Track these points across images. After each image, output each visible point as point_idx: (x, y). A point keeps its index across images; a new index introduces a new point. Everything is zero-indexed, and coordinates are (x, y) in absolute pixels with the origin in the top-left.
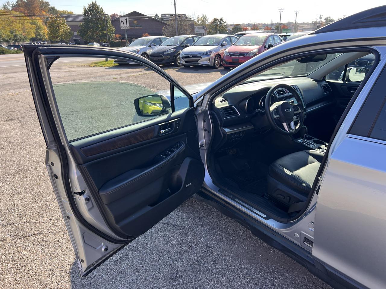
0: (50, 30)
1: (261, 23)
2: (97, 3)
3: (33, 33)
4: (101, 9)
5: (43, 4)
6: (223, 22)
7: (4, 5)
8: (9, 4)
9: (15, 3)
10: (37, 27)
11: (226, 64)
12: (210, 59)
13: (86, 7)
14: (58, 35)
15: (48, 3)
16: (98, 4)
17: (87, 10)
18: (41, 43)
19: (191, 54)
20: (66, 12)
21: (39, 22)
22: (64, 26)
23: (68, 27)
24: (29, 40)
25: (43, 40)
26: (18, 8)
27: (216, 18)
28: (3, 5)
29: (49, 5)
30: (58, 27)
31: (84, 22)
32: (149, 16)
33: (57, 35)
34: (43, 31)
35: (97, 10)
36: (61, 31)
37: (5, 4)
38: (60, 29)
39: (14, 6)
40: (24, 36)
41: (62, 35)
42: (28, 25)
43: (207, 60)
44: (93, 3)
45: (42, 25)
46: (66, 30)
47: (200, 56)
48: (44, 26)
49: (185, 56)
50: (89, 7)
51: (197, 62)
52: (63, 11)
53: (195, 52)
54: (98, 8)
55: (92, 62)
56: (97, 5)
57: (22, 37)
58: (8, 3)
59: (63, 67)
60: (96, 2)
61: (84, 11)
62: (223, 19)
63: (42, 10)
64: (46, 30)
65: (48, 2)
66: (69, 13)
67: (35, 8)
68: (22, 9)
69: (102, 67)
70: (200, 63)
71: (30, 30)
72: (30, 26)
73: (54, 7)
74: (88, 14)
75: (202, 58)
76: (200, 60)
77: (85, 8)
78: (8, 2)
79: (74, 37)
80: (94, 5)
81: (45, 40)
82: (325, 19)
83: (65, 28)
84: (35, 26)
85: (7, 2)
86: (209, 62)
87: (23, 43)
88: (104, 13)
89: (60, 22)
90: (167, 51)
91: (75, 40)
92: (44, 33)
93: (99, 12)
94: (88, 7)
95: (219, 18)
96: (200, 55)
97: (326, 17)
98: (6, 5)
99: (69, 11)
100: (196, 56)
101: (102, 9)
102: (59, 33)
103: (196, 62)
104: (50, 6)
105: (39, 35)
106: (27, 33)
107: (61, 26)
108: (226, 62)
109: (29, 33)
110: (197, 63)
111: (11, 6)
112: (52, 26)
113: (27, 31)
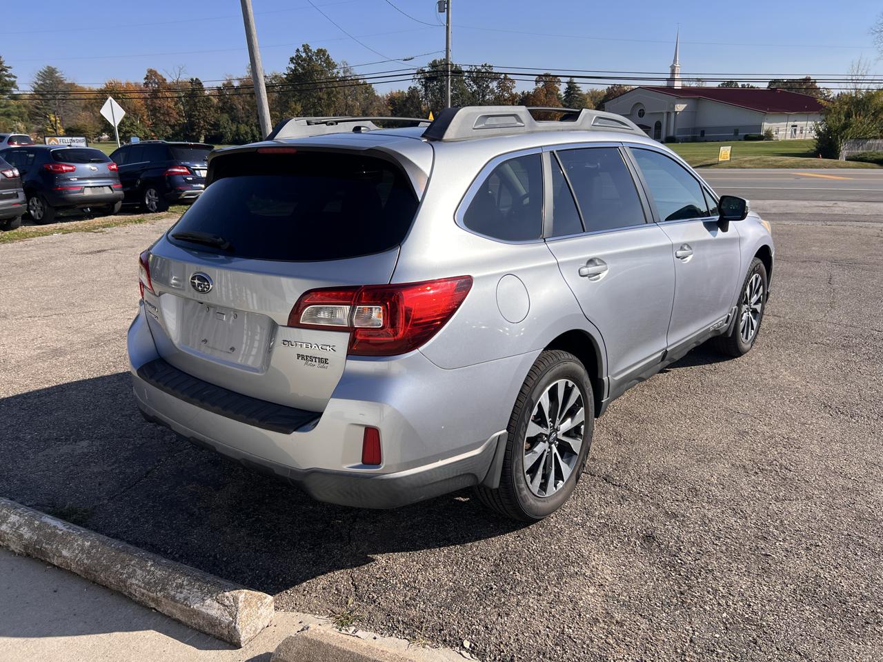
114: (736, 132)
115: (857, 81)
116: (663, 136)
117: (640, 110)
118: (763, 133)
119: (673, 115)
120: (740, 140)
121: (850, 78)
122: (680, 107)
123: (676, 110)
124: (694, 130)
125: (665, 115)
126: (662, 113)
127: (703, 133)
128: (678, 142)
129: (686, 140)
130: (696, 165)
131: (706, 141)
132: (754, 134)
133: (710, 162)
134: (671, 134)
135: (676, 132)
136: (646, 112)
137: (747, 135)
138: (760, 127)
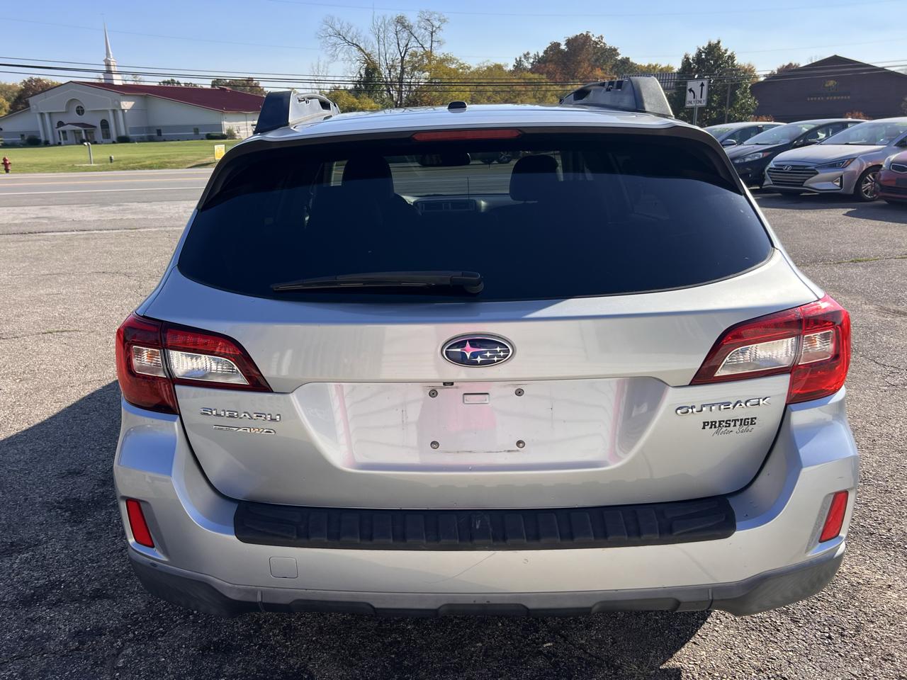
2: (721, 44)
4: (729, 56)
5: (602, 54)
7: (518, 59)
8: (528, 58)
9: (541, 54)
11: (881, 191)
12: (841, 177)
13: (691, 57)
15: (615, 50)
16: (723, 47)
19: (789, 163)
26: (543, 65)
28: (516, 59)
29: (618, 54)
35: (717, 61)
37: (520, 58)
39: (539, 62)
43: (832, 180)
44: (710, 45)
47: (814, 170)
49: (775, 169)
50: (699, 54)
51: (803, 183)
52: (649, 66)
53: (804, 159)
54: (721, 56)
56: (719, 49)
58: (526, 56)
60: (719, 42)
61: (683, 64)
63: (597, 66)
65: (616, 47)
67: (579, 62)
68: (551, 67)
70: (812, 185)
73: (628, 58)
74: (692, 70)
75: (817, 173)
76: (810, 179)
77: (688, 59)
78: (528, 54)
80: (713, 50)
85: (526, 53)
86: (838, 184)
88: (734, 66)
90: (744, 157)
93: (721, 64)
94: (696, 55)
96: (813, 168)
98: (523, 59)
99: (664, 65)
100: (806, 169)
101: (732, 57)
103: (801, 183)
104: (619, 58)
108: (881, 185)
110: (802, 186)
111: (531, 61)
114: (196, 131)
115: (319, 82)
116: (114, 136)
117: (78, 107)
118: (224, 132)
119: (120, 113)
120: (202, 139)
121: (312, 78)
122: (127, 105)
123: (123, 108)
124: (149, 129)
125: (111, 114)
126: (107, 111)
127: (159, 132)
128: (134, 142)
129: (142, 140)
130: (192, 165)
131: (165, 140)
132: (215, 133)
133: (204, 161)
134: (123, 133)
135: (128, 132)
136: (86, 109)
137: (208, 134)
138: (220, 127)
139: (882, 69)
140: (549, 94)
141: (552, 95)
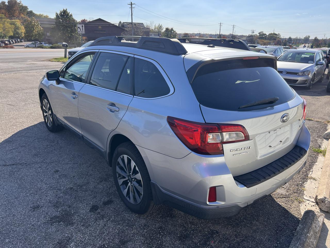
0: (26, 30)
1: (208, 33)
3: (11, 32)
4: (71, 15)
5: (22, 8)
6: (174, 31)
10: (16, 27)
14: (33, 34)
15: (27, 7)
16: (68, 11)
17: (59, 15)
18: (19, 40)
20: (42, 15)
21: (18, 23)
22: (38, 28)
23: (42, 29)
24: (8, 38)
25: (21, 38)
27: (168, 28)
30: (33, 28)
31: (55, 25)
32: (112, 23)
33: (31, 34)
34: (21, 31)
35: (67, 16)
36: (35, 32)
38: (35, 30)
40: (3, 34)
41: (36, 35)
42: (8, 25)
44: (64, 10)
45: (20, 25)
46: (40, 30)
48: (22, 27)
52: (40, 14)
54: (68, 14)
55: (53, 58)
57: (2, 35)
59: (28, 61)
60: (66, 9)
61: (56, 16)
62: (173, 29)
63: (21, 12)
64: (24, 30)
66: (45, 16)
67: (15, 10)
69: (59, 62)
71: (9, 30)
72: (10, 26)
73: (32, 11)
74: (60, 18)
77: (57, 14)
79: (47, 37)
80: (65, 12)
81: (22, 38)
82: (259, 33)
83: (38, 29)
84: (14, 26)
87: (3, 40)
88: (73, 19)
89: (35, 24)
91: (48, 40)
92: (22, 33)
93: (68, 17)
94: (60, 13)
95: (170, 28)
97: (260, 32)
99: (45, 15)
102: (34, 33)
104: (29, 10)
105: (18, 33)
106: (6, 32)
107: (35, 27)
109: (8, 32)
112: (27, 26)
113: (7, 30)
139: (113, 24)
140: (6, 22)
141: (7, 23)
